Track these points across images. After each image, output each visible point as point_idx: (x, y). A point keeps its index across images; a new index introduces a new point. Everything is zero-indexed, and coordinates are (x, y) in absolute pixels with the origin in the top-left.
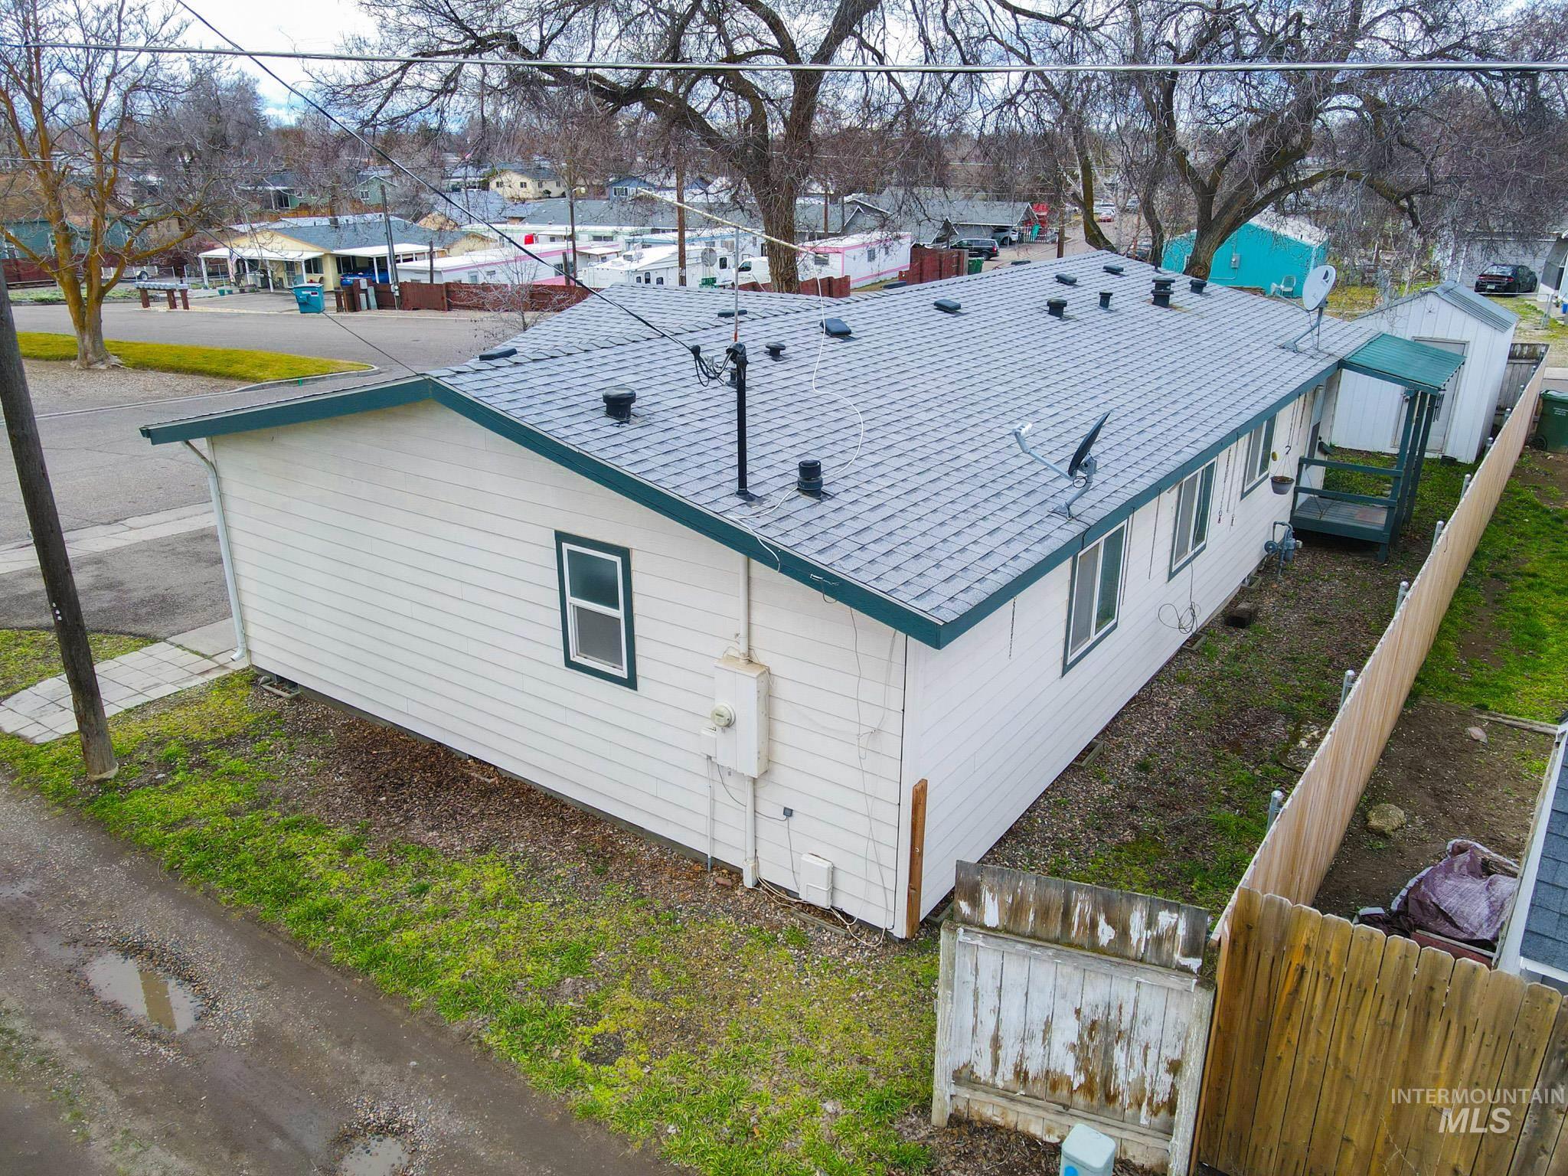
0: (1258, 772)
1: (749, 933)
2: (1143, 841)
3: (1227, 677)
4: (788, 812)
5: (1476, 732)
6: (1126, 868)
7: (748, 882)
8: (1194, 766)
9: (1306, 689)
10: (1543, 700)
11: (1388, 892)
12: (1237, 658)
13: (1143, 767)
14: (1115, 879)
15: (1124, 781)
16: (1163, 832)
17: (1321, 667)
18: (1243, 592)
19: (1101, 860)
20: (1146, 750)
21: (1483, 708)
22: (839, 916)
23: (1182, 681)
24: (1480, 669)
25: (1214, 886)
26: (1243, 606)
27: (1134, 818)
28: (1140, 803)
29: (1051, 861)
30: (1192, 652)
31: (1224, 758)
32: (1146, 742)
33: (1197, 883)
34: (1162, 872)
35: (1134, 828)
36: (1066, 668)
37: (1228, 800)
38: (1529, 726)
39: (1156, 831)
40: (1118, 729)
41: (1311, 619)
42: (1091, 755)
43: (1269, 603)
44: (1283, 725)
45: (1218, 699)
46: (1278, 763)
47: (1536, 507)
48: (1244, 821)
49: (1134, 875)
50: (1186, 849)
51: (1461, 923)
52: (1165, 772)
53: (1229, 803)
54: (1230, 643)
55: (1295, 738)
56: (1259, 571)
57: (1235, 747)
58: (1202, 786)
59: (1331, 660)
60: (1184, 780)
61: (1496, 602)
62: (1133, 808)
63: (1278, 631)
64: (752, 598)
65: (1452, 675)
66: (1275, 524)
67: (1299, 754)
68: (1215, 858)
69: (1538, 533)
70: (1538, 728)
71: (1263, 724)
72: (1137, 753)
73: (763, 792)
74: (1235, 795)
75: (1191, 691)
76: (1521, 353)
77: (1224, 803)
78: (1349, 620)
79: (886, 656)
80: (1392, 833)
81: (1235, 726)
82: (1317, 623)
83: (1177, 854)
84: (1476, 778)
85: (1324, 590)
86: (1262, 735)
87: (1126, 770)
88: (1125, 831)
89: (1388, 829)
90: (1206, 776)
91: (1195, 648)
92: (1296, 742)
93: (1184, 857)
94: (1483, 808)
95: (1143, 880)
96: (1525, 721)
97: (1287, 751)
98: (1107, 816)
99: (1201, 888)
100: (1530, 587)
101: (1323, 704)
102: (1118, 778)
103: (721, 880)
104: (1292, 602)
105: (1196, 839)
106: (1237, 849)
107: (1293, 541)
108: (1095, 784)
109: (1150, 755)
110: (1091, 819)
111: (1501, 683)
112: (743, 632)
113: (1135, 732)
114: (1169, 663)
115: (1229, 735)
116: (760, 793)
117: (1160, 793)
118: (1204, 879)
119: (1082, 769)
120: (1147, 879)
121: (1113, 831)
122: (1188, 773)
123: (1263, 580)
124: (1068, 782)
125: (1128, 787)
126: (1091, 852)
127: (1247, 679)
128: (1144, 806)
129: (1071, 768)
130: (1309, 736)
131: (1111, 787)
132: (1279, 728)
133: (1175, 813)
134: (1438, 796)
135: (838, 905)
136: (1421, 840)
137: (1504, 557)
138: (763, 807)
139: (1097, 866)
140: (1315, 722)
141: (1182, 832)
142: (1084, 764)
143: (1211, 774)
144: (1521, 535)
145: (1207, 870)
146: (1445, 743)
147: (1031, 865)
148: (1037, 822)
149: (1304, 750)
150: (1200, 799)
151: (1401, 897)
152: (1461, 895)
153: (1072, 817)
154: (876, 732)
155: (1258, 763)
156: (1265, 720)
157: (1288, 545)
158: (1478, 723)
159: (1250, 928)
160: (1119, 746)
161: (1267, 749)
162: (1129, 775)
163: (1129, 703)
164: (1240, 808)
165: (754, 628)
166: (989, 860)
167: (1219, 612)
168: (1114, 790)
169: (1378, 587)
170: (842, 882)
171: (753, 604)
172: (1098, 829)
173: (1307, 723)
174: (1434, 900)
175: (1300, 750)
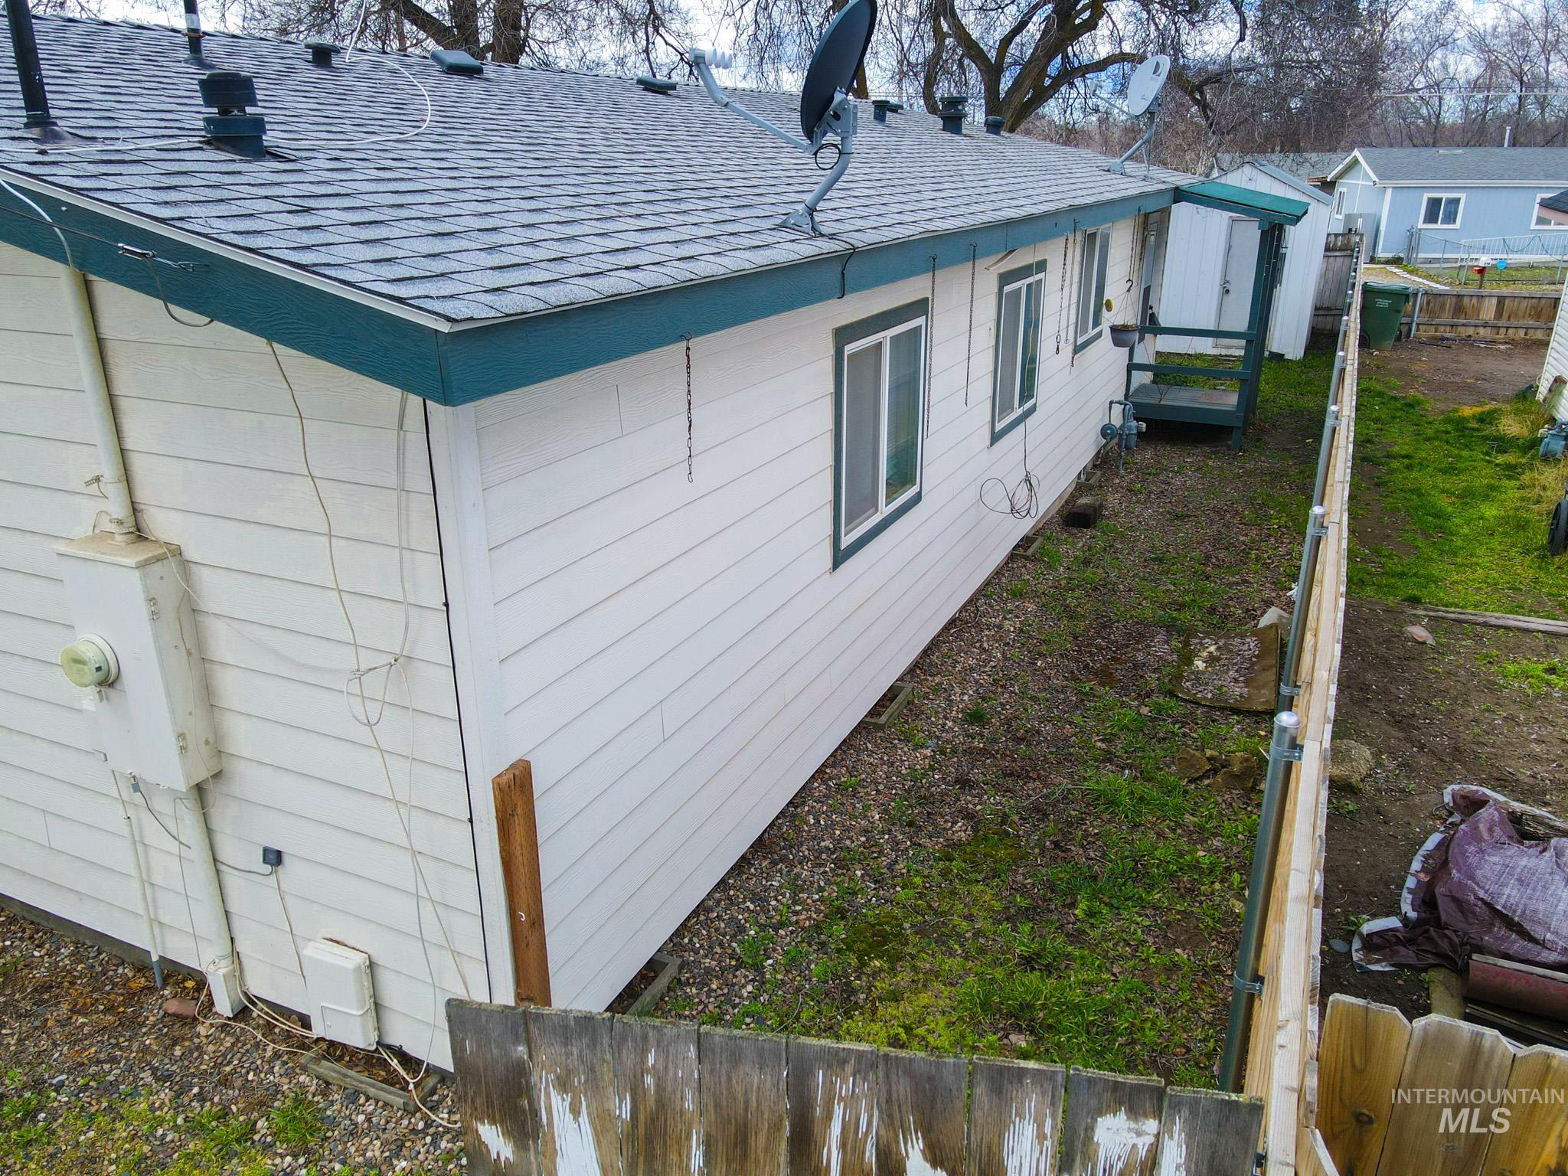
0: (1145, 710)
1: (195, 1128)
2: (985, 838)
3: (1078, 587)
4: (272, 857)
5: (1419, 632)
6: (961, 889)
7: (224, 1007)
8: (1049, 709)
9: (1186, 592)
10: (1480, 589)
11: (1387, 885)
12: (1086, 562)
13: (976, 717)
14: (943, 914)
15: (948, 742)
16: (1016, 818)
17: (1197, 566)
18: (1081, 486)
19: (918, 880)
20: (976, 691)
21: (1415, 601)
22: (395, 1063)
23: (1017, 595)
24: (1390, 557)
25: (1112, 906)
26: (1084, 501)
27: (968, 800)
28: (975, 775)
29: (832, 892)
30: (1027, 558)
31: (1091, 695)
32: (976, 681)
33: (1083, 905)
34: (1021, 889)
35: (969, 816)
36: (840, 557)
37: (1108, 758)
38: (1481, 620)
39: (1005, 817)
40: (931, 665)
41: (1169, 513)
42: (894, 706)
43: (1113, 500)
44: (1166, 642)
45: (1072, 615)
46: (1172, 694)
47: (1381, 395)
48: (1140, 787)
49: (975, 901)
50: (1056, 844)
51: (1538, 932)
52: (1008, 722)
53: (1110, 761)
54: (1076, 545)
55: (1187, 659)
56: (1095, 466)
57: (1105, 676)
58: (1066, 739)
59: (1208, 557)
60: (1038, 732)
61: (1378, 485)
62: (964, 783)
63: (1132, 528)
64: (119, 389)
65: (1359, 565)
66: (1111, 403)
67: (1198, 679)
68: (1104, 854)
69: (1394, 418)
70: (1493, 621)
71: (1138, 643)
72: (964, 697)
73: (224, 817)
74: (1118, 748)
75: (1031, 607)
76: (1335, 244)
77: (1102, 762)
78: (1215, 510)
79: (393, 481)
80: (1361, 785)
81: (1099, 648)
82: (1177, 517)
83: (1042, 854)
84: (1442, 693)
85: (1177, 481)
86: (1140, 657)
87: (950, 724)
88: (954, 823)
89: (1355, 779)
90: (1071, 723)
91: (1030, 552)
92: (1190, 663)
93: (1054, 859)
94: (1466, 735)
95: (991, 909)
96: (1470, 613)
97: (1179, 677)
98: (924, 801)
99: (1091, 914)
100: (1409, 467)
101: (1212, 610)
102: (938, 738)
103: (173, 1006)
104: (1142, 497)
105: (1070, 824)
106: (1137, 836)
107: (1134, 423)
108: (903, 750)
109: (984, 699)
110: (899, 808)
111: (1422, 571)
112: (108, 469)
113: (959, 667)
114: (998, 573)
115: (1094, 662)
116: (216, 823)
117: (1004, 756)
118: (1094, 896)
119: (881, 727)
120: (998, 906)
121: (936, 825)
122: (1044, 720)
123: (1103, 475)
124: (858, 751)
125: (954, 751)
126: (901, 867)
127: (1105, 586)
128: (981, 778)
129: (861, 728)
130: (1205, 654)
131: (928, 752)
132: (1161, 647)
133: (1031, 785)
134: (1403, 723)
135: (393, 1040)
136: (1402, 791)
137: (1369, 441)
138: (228, 852)
139: (910, 892)
140: (1207, 635)
141: (1045, 815)
142: (883, 719)
143: (1078, 719)
144: (1377, 420)
145: (1095, 878)
146: (1382, 650)
147: (795, 903)
148: (806, 823)
149: (1203, 673)
150: (1066, 759)
151: (1410, 891)
152: (1520, 881)
153: (866, 808)
154: (402, 662)
155: (1144, 696)
156: (1140, 635)
157: (1130, 428)
158: (1415, 620)
159: (1363, 1121)
160: (936, 690)
161: (1152, 678)
162: (955, 732)
163: (946, 628)
164: (1130, 767)
165: (138, 463)
166: (718, 902)
167: (1054, 511)
168: (933, 757)
169: (1239, 476)
170: (393, 993)
171: (123, 404)
172: (910, 824)
173: (1197, 637)
174: (1481, 894)
175: (1198, 674)
